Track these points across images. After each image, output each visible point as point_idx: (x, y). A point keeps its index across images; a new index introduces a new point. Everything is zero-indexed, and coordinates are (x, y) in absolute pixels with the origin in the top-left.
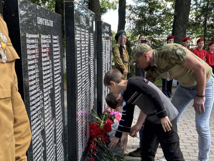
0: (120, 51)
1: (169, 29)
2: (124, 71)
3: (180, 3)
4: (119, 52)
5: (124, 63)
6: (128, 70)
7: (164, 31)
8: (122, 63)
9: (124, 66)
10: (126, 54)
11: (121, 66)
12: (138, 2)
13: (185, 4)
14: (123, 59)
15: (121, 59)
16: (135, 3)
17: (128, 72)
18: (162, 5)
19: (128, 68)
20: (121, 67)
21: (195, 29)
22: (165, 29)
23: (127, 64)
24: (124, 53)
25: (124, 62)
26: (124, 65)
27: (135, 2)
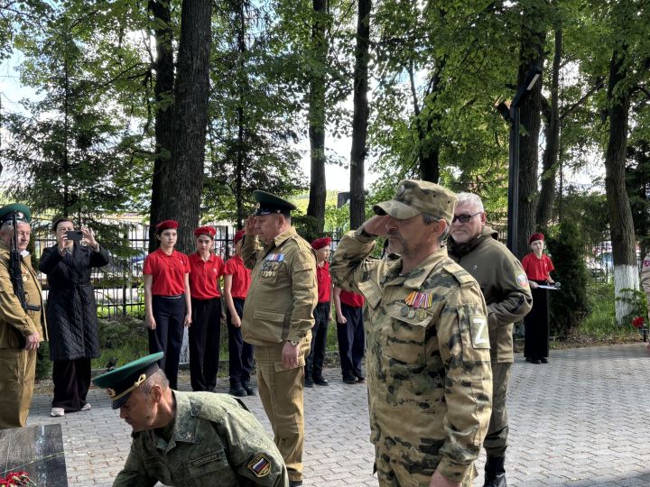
0: (9, 272)
1: (143, 195)
2: (31, 339)
3: (177, 127)
4: (8, 275)
5: (26, 311)
6: (42, 333)
7: (127, 199)
8: (22, 312)
9: (30, 321)
10: (31, 281)
11: (19, 322)
12: (38, 108)
13: (192, 131)
14: (23, 300)
15: (16, 300)
16: (30, 110)
17: (43, 339)
18: (115, 122)
19: (41, 327)
20: (17, 326)
21: (214, 197)
22: (130, 194)
23: (38, 314)
24: (25, 279)
25: (27, 308)
26: (27, 317)
27: (28, 107)
